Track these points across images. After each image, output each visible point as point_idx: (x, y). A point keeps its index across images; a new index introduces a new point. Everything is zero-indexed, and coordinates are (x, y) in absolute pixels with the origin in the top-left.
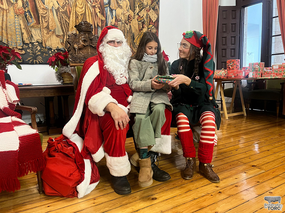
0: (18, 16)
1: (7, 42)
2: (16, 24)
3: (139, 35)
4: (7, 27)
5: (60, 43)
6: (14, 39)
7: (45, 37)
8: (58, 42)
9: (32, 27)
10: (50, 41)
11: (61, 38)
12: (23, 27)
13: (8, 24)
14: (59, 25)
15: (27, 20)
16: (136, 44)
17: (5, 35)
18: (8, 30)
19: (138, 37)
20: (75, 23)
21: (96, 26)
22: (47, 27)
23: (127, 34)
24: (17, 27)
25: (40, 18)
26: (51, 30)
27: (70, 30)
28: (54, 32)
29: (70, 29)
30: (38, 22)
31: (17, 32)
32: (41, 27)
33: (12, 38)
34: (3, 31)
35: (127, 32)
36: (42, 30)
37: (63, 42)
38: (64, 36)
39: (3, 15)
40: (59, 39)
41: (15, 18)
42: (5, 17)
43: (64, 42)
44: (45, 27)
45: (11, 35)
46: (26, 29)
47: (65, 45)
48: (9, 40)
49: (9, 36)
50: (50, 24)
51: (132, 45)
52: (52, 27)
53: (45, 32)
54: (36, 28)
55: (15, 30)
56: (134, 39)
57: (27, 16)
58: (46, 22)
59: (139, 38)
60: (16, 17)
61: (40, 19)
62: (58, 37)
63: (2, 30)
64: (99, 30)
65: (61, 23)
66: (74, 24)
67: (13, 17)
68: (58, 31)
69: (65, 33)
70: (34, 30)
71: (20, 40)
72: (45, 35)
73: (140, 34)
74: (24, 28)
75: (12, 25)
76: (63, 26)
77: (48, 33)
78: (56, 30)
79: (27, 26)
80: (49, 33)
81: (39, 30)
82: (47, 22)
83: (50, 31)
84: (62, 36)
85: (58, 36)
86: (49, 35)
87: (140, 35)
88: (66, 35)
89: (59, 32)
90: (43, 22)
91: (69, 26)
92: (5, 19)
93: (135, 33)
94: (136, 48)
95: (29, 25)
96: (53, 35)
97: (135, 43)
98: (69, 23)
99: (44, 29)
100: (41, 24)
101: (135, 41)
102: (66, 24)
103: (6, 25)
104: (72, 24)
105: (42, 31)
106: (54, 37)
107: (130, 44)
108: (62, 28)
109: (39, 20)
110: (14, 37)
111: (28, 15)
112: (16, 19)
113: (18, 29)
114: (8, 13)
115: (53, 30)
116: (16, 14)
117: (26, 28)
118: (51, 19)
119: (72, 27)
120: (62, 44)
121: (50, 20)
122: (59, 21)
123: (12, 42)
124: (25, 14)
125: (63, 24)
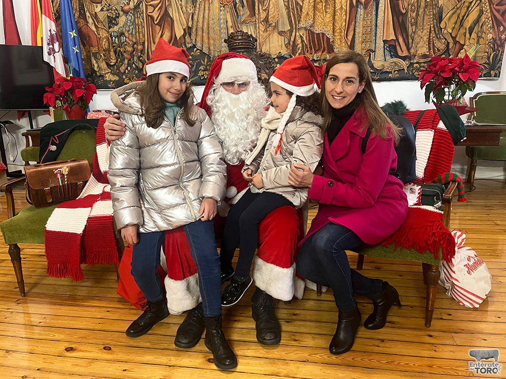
0: (224, 7)
1: (209, 53)
2: (222, 21)
3: (454, 10)
4: (209, 27)
5: (284, 46)
6: (217, 46)
7: (261, 37)
8: (280, 44)
9: (244, 22)
10: (268, 43)
11: (287, 36)
12: (230, 24)
13: (211, 22)
14: (285, 13)
15: (236, 11)
16: (445, 31)
17: (206, 40)
18: (211, 31)
19: (453, 14)
20: (313, 4)
21: (355, 4)
22: (266, 20)
23: (424, 11)
24: (222, 25)
25: (257, 4)
26: (272, 24)
27: (302, 19)
28: (276, 27)
29: (302, 17)
30: (253, 14)
31: (222, 33)
32: (257, 21)
33: (214, 45)
34: (204, 34)
35: (426, 7)
36: (257, 25)
37: (289, 43)
38: (291, 31)
39: (205, 8)
40: (283, 38)
41: (221, 10)
42: (207, 11)
43: (291, 43)
44: (262, 20)
45: (214, 40)
46: (235, 28)
47: (291, 48)
48: (212, 48)
49: (212, 42)
50: (270, 13)
51: (433, 35)
52: (273, 17)
53: (262, 28)
54: (249, 23)
55: (220, 30)
56: (440, 19)
57: (237, 5)
58: (265, 10)
59: (455, 16)
60: (221, 8)
61: (256, 8)
62: (281, 35)
63: (203, 32)
64: (359, 9)
65: (288, 8)
66: (310, 7)
67: (217, 11)
68: (283, 24)
69: (294, 26)
70: (246, 27)
71: (225, 47)
72: (262, 33)
73: (458, 6)
74: (231, 27)
75: (216, 24)
76: (292, 14)
77: (266, 30)
78: (280, 23)
79: (236, 22)
80: (268, 29)
81: (253, 25)
82: (267, 10)
83: (270, 25)
84: (288, 32)
85: (281, 33)
86: (268, 32)
87: (458, 8)
88: (294, 31)
89: (284, 26)
90: (261, 11)
91: (301, 11)
92: (207, 14)
93: (444, 7)
94: (443, 41)
95: (239, 19)
96: (273, 33)
97: (441, 29)
98: (302, 6)
99: (260, 24)
100: (257, 16)
101: (442, 25)
102: (297, 9)
103: (208, 24)
104: (307, 7)
105: (257, 28)
106: (276, 34)
107: (430, 32)
108: (289, 17)
109: (254, 9)
110: (217, 43)
111: (238, 2)
112: (221, 13)
113: (225, 28)
114: (211, 5)
115: (274, 24)
116: (222, 4)
117: (234, 26)
118: (273, 4)
119: (308, 14)
120: (287, 47)
121: (271, 5)
122: (285, 5)
123: (214, 51)
124: (234, 3)
125: (292, 9)
